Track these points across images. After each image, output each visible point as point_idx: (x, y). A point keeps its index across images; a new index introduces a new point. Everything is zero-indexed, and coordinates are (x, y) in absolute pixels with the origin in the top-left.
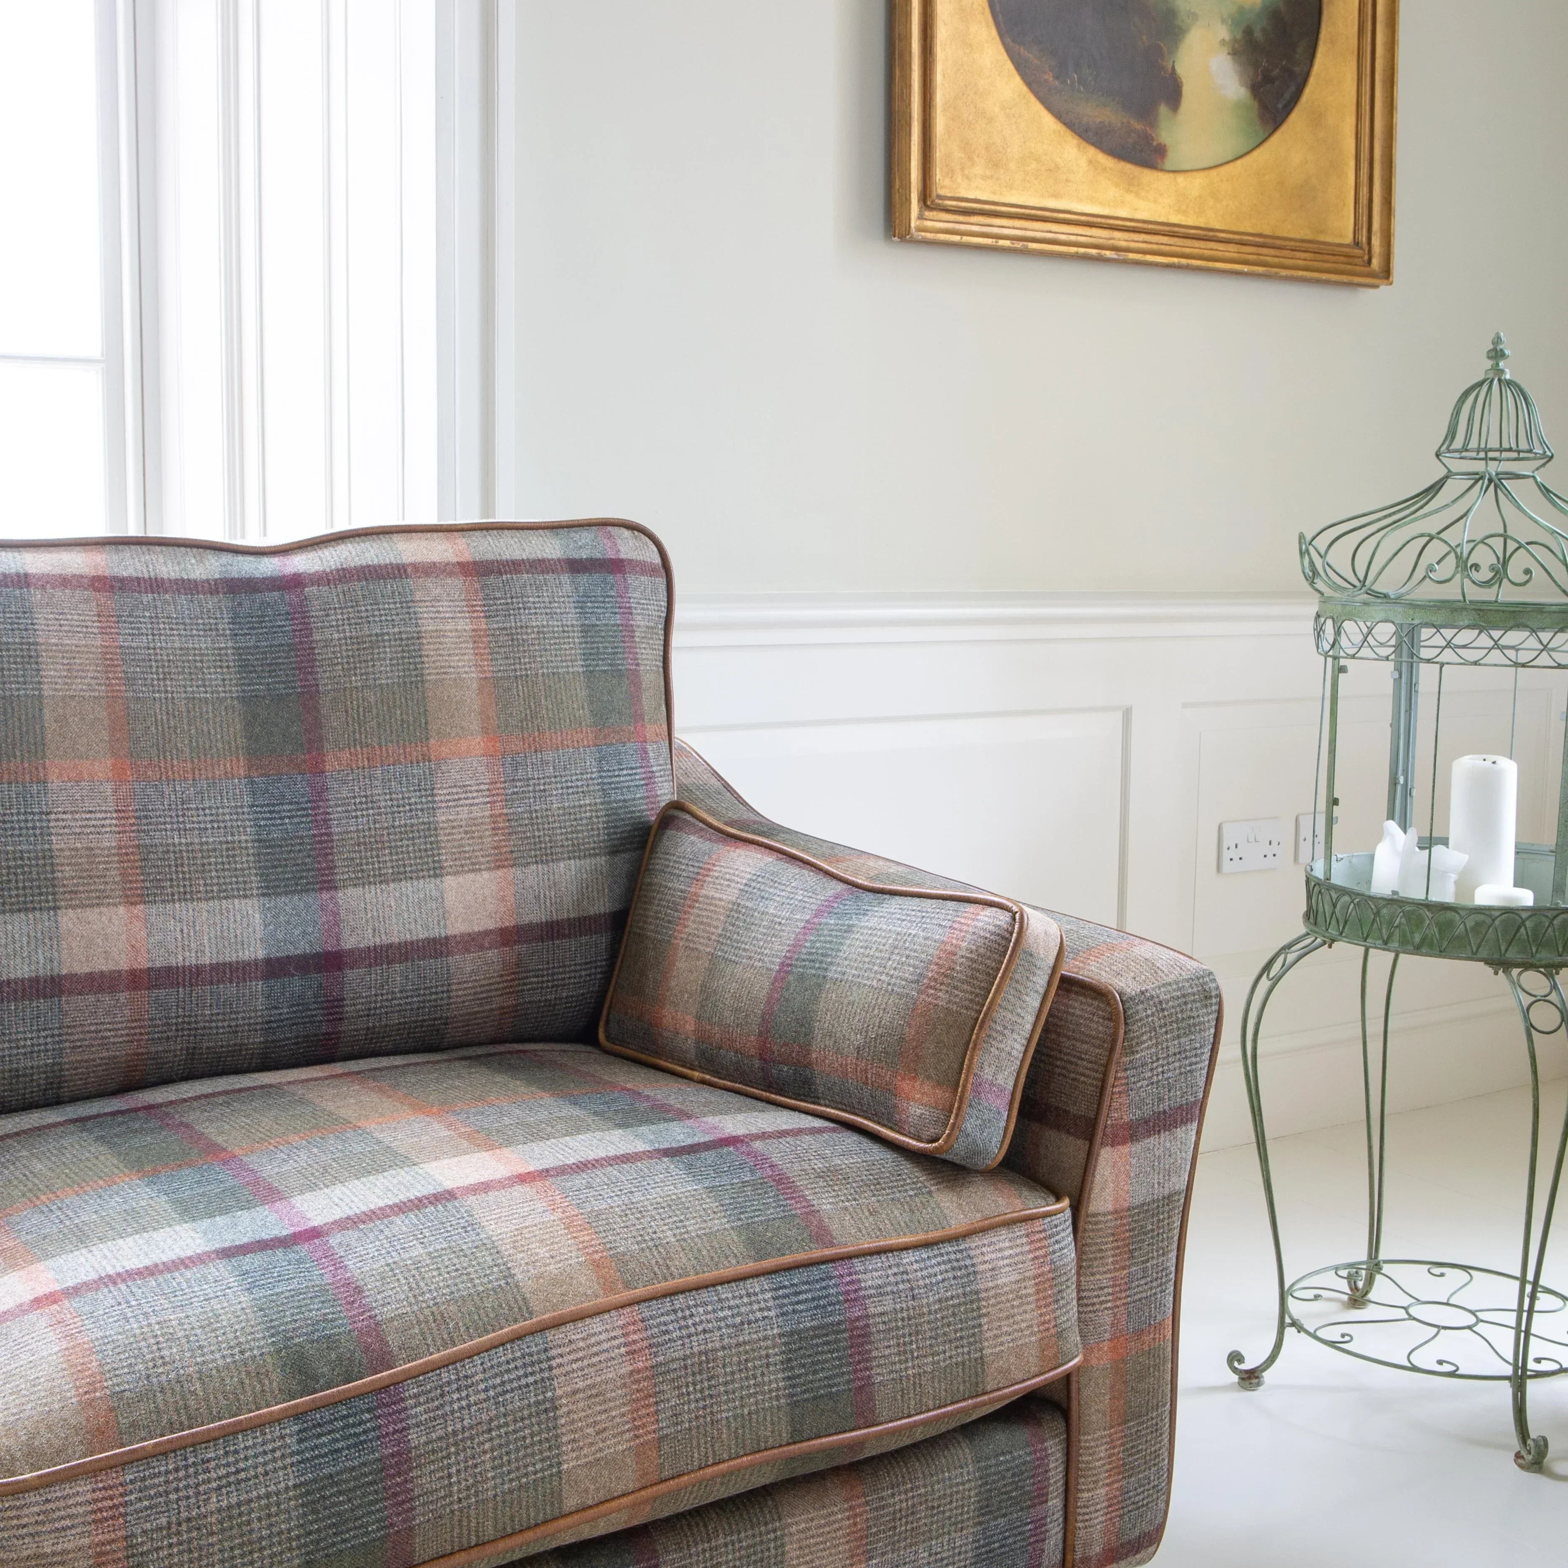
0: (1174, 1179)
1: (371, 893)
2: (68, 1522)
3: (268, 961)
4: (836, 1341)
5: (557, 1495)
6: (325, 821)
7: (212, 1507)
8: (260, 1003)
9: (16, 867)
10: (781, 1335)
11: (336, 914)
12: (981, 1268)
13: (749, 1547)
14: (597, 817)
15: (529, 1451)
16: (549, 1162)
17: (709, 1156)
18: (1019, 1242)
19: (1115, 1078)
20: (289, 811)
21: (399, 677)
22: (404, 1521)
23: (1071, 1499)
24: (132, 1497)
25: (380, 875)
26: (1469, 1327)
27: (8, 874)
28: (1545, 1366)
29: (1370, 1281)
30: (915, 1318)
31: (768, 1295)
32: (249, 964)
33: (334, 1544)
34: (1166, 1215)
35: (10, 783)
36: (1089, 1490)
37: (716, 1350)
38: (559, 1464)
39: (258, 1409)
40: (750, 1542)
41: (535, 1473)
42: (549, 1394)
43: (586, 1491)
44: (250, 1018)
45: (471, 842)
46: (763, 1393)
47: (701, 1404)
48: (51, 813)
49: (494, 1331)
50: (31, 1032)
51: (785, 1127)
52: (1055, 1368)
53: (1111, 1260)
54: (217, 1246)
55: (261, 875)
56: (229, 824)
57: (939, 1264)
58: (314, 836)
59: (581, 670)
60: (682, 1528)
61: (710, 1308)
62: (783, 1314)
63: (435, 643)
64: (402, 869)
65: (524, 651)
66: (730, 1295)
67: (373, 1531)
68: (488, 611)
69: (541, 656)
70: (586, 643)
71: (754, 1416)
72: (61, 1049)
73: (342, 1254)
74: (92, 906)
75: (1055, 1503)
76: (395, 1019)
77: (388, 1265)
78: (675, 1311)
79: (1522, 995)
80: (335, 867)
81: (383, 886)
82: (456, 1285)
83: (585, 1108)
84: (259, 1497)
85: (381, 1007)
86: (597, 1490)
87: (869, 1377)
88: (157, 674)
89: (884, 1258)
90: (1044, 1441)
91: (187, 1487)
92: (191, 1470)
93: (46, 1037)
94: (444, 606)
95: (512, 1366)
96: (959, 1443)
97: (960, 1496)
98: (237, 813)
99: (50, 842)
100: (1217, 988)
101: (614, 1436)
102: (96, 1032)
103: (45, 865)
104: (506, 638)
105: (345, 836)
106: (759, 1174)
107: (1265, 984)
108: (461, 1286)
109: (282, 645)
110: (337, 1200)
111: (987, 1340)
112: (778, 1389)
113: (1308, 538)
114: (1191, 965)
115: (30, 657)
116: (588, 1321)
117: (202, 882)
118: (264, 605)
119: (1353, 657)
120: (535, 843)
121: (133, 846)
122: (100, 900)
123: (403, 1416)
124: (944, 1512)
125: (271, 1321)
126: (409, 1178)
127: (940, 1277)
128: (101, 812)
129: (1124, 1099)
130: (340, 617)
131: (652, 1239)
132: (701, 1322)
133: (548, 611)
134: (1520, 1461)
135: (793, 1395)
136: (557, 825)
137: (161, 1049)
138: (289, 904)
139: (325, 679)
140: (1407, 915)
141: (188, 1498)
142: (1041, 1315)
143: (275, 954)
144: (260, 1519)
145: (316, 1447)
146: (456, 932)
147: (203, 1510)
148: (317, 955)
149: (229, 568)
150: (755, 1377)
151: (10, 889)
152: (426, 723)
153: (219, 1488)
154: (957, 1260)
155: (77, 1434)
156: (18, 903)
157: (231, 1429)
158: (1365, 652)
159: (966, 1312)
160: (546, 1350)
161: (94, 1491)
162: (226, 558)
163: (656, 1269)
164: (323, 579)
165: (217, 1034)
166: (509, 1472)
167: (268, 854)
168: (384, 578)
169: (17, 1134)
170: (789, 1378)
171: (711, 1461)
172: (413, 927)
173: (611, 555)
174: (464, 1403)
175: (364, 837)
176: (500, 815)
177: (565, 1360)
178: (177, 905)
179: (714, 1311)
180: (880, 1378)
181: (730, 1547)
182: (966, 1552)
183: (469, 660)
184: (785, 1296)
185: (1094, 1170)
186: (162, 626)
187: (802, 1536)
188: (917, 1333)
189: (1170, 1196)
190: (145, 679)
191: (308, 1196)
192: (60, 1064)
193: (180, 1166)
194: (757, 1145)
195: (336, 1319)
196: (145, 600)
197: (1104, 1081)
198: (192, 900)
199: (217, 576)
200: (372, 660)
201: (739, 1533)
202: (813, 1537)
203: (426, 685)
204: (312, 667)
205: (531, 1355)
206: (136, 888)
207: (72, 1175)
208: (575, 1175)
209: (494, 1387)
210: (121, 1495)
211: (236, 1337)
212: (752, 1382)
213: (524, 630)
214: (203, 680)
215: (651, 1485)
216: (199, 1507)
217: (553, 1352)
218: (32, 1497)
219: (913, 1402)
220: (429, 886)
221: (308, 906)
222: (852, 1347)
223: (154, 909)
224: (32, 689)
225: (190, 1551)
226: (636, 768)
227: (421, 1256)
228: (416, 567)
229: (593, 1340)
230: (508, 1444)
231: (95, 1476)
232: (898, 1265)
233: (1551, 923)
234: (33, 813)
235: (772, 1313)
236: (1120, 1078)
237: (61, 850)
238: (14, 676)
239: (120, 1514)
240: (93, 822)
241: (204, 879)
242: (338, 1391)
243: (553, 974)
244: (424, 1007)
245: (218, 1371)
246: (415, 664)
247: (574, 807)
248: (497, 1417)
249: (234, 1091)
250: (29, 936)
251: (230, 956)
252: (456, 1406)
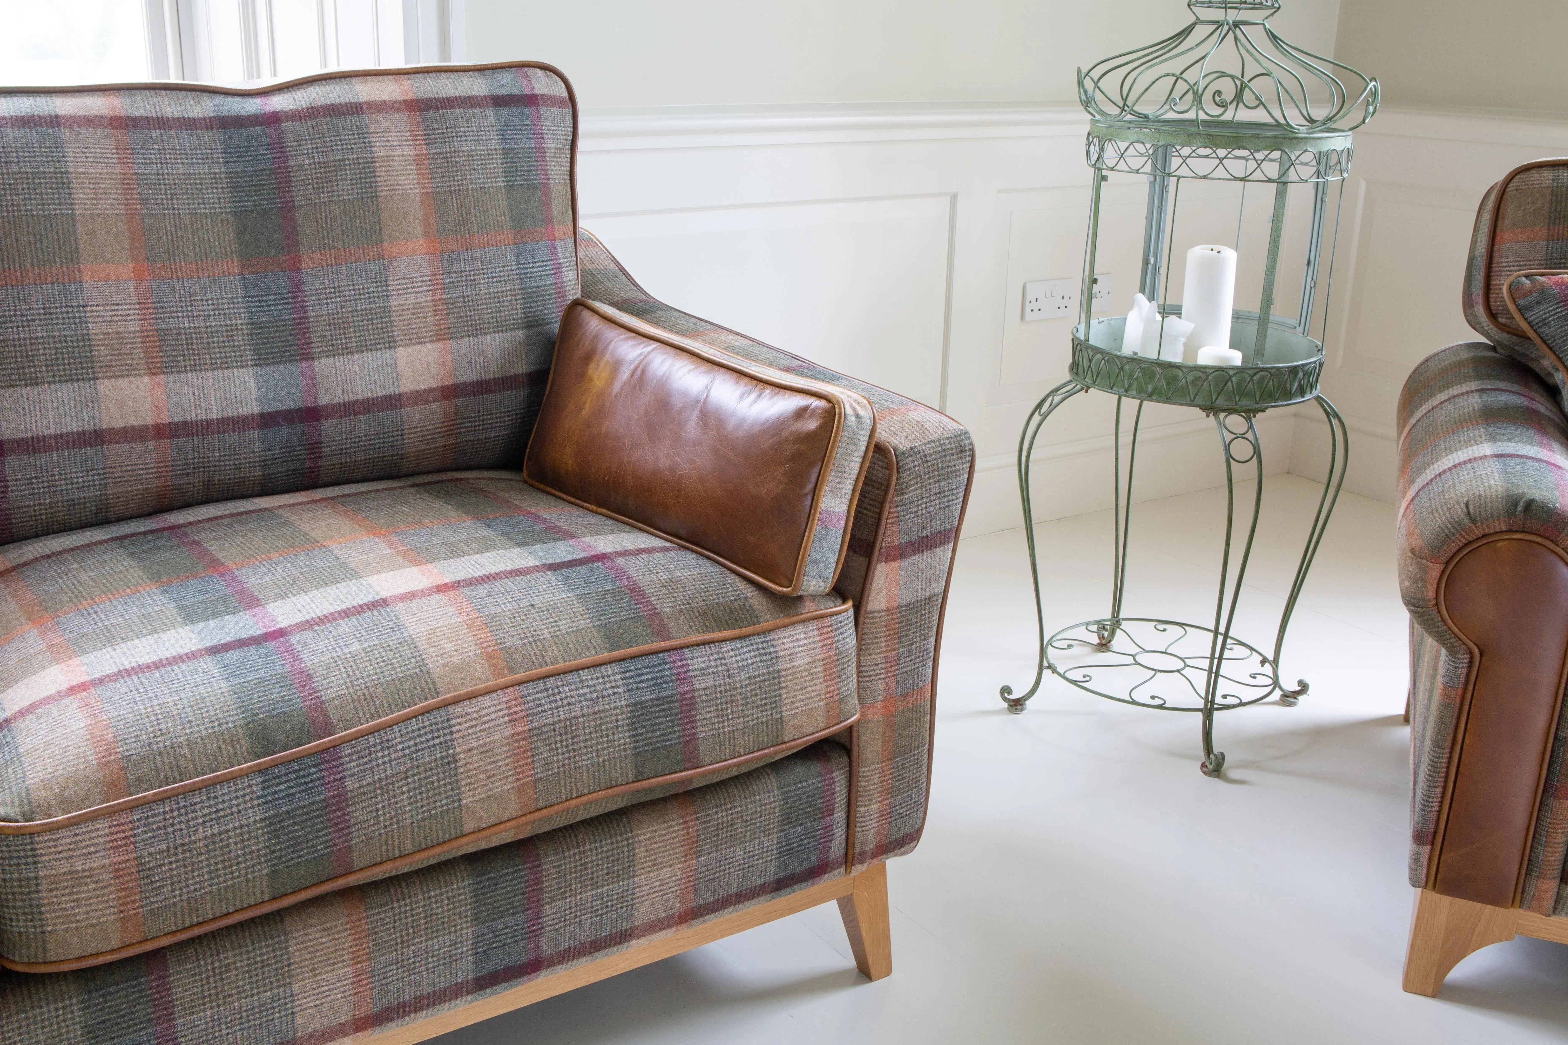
0: (934, 585)
1: (340, 362)
2: (92, 849)
3: (262, 415)
4: (670, 709)
5: (459, 822)
6: (303, 307)
7: (200, 835)
8: (257, 446)
9: (62, 348)
10: (627, 706)
11: (313, 379)
12: (781, 654)
13: (608, 851)
14: (516, 300)
15: (437, 791)
16: (461, 575)
17: (582, 570)
18: (811, 634)
19: (889, 513)
20: (274, 300)
21: (358, 193)
22: (344, 842)
23: (852, 813)
24: (140, 831)
25: (347, 348)
26: (1178, 671)
27: (56, 354)
28: (1230, 701)
29: (1113, 633)
30: (730, 691)
31: (619, 677)
32: (247, 417)
33: (292, 859)
34: (927, 611)
35: (53, 283)
36: (865, 806)
37: (578, 717)
38: (460, 800)
39: (232, 766)
40: (609, 847)
41: (442, 806)
42: (451, 752)
43: (481, 818)
44: (250, 458)
45: (417, 321)
46: (614, 747)
47: (567, 755)
48: (86, 306)
49: (409, 707)
50: (82, 472)
51: (643, 546)
52: (838, 724)
53: (884, 644)
54: (207, 645)
55: (254, 350)
56: (227, 311)
57: (750, 651)
58: (294, 319)
59: (502, 184)
60: (558, 839)
61: (573, 687)
62: (629, 691)
63: (386, 166)
64: (363, 343)
65: (457, 171)
66: (589, 677)
67: (321, 849)
68: (428, 139)
69: (470, 175)
70: (507, 163)
71: (607, 763)
72: (106, 484)
73: (300, 649)
74: (123, 376)
75: (840, 815)
76: (362, 456)
77: (332, 658)
78: (547, 690)
79: (1225, 432)
80: (312, 343)
81: (349, 357)
82: (382, 672)
83: (495, 530)
84: (235, 828)
85: (351, 448)
86: (489, 817)
87: (694, 734)
88: (166, 195)
89: (707, 647)
90: (832, 772)
91: (180, 823)
92: (183, 811)
93: (94, 476)
94: (393, 136)
95: (422, 732)
96: (768, 774)
97: (767, 812)
98: (234, 303)
99: (87, 329)
100: (971, 444)
101: (501, 780)
102: (132, 471)
103: (84, 346)
104: (443, 161)
105: (319, 319)
106: (618, 584)
107: (1037, 418)
108: (386, 673)
109: (265, 170)
110: (300, 607)
111: (785, 705)
112: (625, 744)
113: (1084, 70)
114: (952, 426)
115: (63, 183)
116: (480, 698)
117: (208, 356)
118: (250, 137)
119: (1112, 169)
120: (467, 321)
121: (153, 330)
122: (129, 372)
123: (341, 769)
124: (755, 824)
125: (243, 702)
126: (355, 588)
127: (750, 661)
128: (126, 304)
129: (895, 528)
130: (310, 146)
131: (533, 636)
132: (567, 697)
133: (476, 138)
134: (1205, 769)
135: (637, 748)
136: (484, 306)
137: (183, 482)
138: (278, 372)
139: (299, 195)
140: (1144, 371)
141: (181, 830)
142: (827, 687)
143: (267, 409)
144: (236, 843)
145: (276, 792)
146: (407, 390)
147: (193, 838)
148: (300, 410)
149: (221, 108)
150: (607, 736)
151: (58, 365)
152: (380, 230)
153: (204, 823)
154: (764, 649)
155: (97, 787)
156: (65, 375)
157: (210, 782)
158: (1122, 165)
159: (769, 686)
160: (448, 720)
161: (110, 827)
162: (219, 99)
163: (534, 659)
164: (296, 116)
165: (225, 470)
166: (422, 807)
167: (259, 334)
168: (345, 115)
169: (72, 550)
170: (633, 736)
171: (574, 795)
172: (373, 387)
173: (527, 91)
174: (386, 759)
175: (334, 319)
176: (439, 300)
177: (463, 726)
178: (189, 374)
179: (577, 689)
180: (702, 735)
181: (594, 851)
182: (772, 850)
183: (413, 179)
184: (630, 678)
185: (872, 580)
186: (168, 156)
187: (648, 842)
188: (732, 702)
189: (930, 598)
190: (157, 199)
191: (279, 603)
192: (106, 495)
193: (188, 577)
194: (620, 561)
195: (291, 700)
196: (154, 135)
197: (880, 514)
198: (201, 370)
199: (211, 115)
200: (336, 180)
201: (601, 841)
202: (656, 843)
203: (379, 199)
204: (289, 187)
205: (437, 724)
206: (157, 362)
207: (108, 585)
208: (479, 586)
209: (409, 747)
210: (131, 829)
211: (216, 714)
212: (605, 739)
213: (457, 154)
214: (203, 199)
215: (530, 813)
216: (190, 836)
217: (454, 722)
218: (64, 833)
219: (728, 751)
220: (386, 355)
221: (291, 373)
222: (681, 713)
223: (171, 378)
224: (66, 209)
225: (185, 866)
226: (547, 261)
227: (358, 650)
228: (370, 104)
229: (484, 712)
230: (420, 786)
231: (111, 817)
232: (718, 653)
233: (1252, 379)
234: (72, 306)
235: (621, 690)
236: (893, 513)
237: (97, 334)
238: (51, 199)
239: (131, 842)
240: (120, 313)
241: (210, 354)
242: (291, 753)
243: (483, 420)
244: (384, 447)
245: (202, 739)
246: (371, 182)
247: (498, 292)
248: (412, 768)
249: (237, 514)
250: (75, 400)
251: (231, 413)
252: (380, 762)
